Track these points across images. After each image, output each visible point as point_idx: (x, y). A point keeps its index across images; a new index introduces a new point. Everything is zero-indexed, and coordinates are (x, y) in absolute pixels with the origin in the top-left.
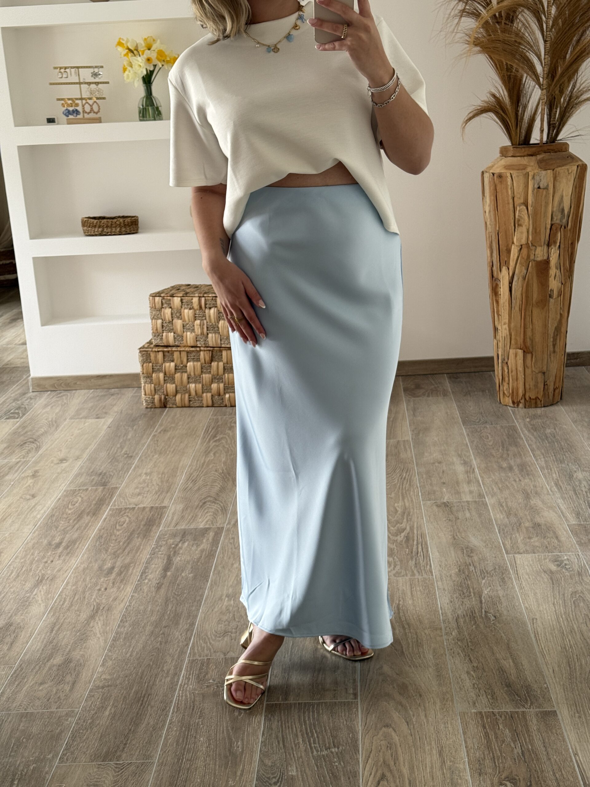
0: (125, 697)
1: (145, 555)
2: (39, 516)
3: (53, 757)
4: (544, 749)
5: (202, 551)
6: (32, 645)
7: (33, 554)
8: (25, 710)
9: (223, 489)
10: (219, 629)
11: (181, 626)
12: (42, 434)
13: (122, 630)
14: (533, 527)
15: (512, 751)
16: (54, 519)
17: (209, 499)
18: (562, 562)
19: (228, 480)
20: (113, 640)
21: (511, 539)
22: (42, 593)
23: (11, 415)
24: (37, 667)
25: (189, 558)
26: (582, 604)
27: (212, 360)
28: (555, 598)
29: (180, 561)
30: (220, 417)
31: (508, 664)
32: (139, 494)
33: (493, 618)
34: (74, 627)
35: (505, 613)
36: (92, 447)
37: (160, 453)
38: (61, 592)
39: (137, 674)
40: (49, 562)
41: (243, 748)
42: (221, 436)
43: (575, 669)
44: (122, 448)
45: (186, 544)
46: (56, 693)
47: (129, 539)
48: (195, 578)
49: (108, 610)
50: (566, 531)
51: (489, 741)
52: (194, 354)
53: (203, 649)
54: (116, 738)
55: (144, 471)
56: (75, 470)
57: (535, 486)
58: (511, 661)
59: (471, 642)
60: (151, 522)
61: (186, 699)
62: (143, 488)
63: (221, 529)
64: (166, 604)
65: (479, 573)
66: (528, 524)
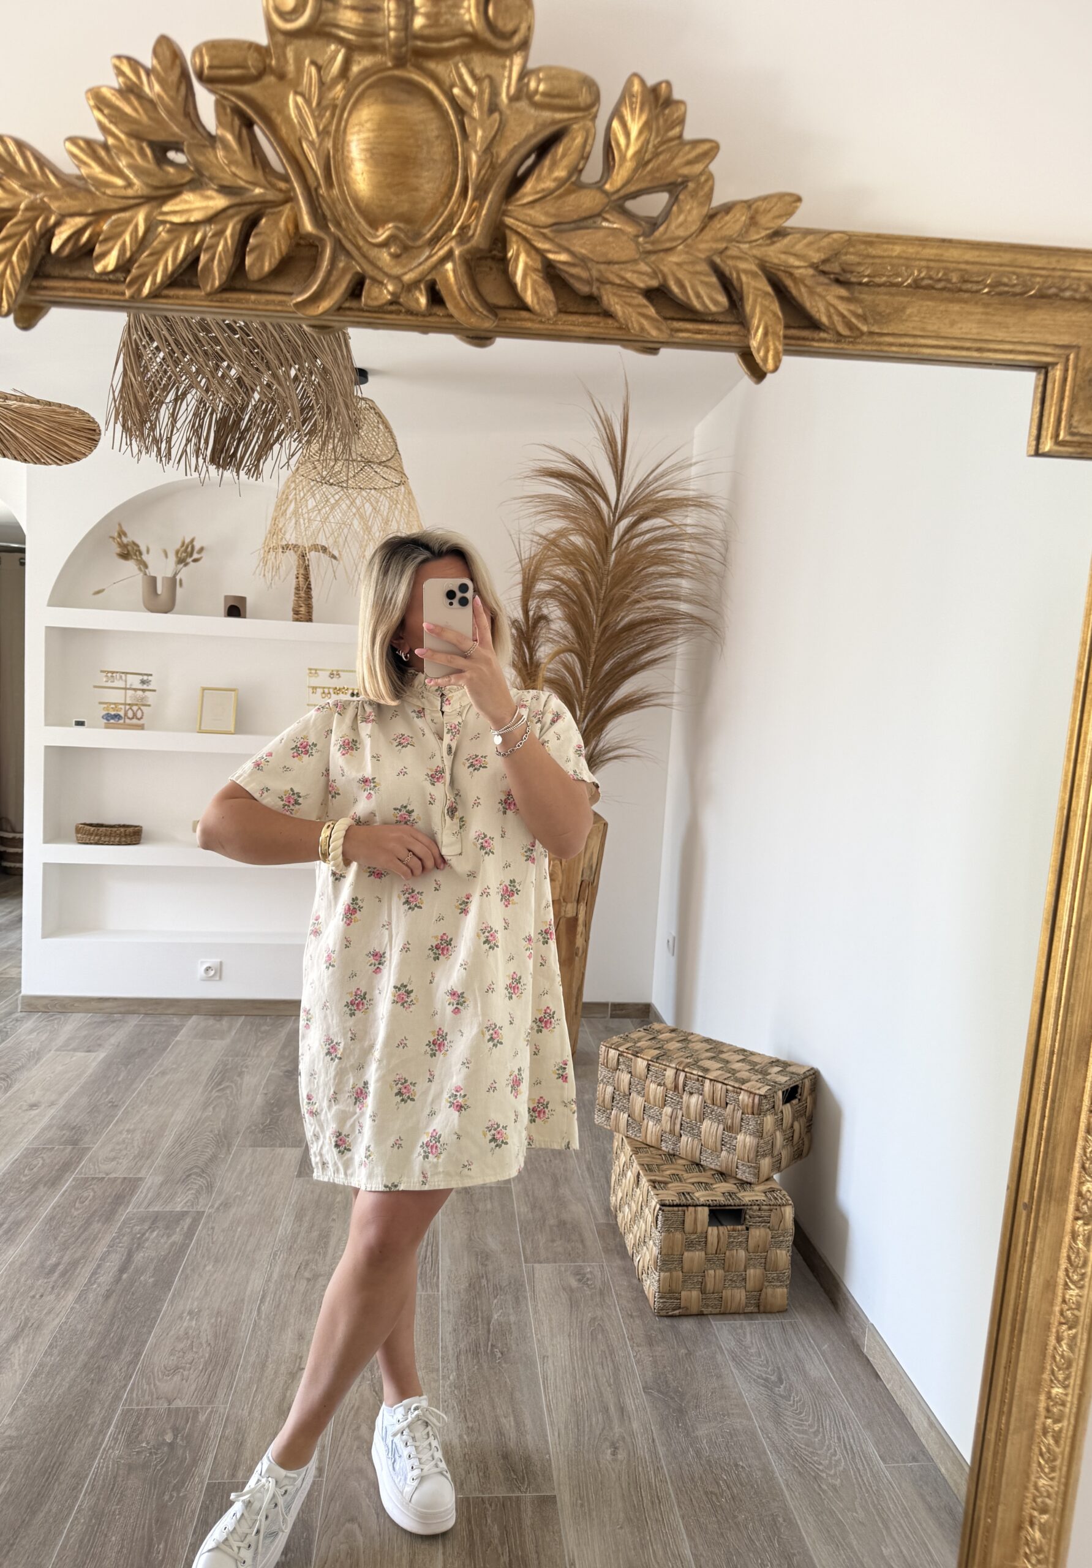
0: (28, 1467)
1: (101, 1249)
4: (534, 1555)
5: (172, 1244)
9: (213, 1158)
10: (170, 1363)
11: (123, 1357)
12: (18, 1069)
13: (48, 1360)
14: (557, 1226)
15: (498, 1559)
17: (196, 1170)
18: (584, 1274)
19: (222, 1146)
20: (33, 1375)
21: (532, 1241)
25: (154, 1254)
26: (600, 1336)
28: (571, 1327)
29: (143, 1257)
31: (508, 1424)
32: (114, 1159)
33: (499, 1355)
35: (514, 1347)
36: (74, 1090)
37: (152, 1103)
39: (52, 1430)
42: (227, 1085)
43: (584, 1431)
44: (108, 1093)
45: (155, 1233)
47: (88, 1223)
48: (155, 1284)
49: (37, 1328)
50: (593, 1233)
51: (472, 1544)
53: (144, 1392)
55: (126, 1128)
56: (45, 1121)
58: (512, 1419)
59: (470, 1390)
60: (119, 1202)
61: (107, 1472)
62: (121, 1150)
63: (200, 1214)
64: (112, 1324)
65: (491, 1289)
66: (552, 1221)
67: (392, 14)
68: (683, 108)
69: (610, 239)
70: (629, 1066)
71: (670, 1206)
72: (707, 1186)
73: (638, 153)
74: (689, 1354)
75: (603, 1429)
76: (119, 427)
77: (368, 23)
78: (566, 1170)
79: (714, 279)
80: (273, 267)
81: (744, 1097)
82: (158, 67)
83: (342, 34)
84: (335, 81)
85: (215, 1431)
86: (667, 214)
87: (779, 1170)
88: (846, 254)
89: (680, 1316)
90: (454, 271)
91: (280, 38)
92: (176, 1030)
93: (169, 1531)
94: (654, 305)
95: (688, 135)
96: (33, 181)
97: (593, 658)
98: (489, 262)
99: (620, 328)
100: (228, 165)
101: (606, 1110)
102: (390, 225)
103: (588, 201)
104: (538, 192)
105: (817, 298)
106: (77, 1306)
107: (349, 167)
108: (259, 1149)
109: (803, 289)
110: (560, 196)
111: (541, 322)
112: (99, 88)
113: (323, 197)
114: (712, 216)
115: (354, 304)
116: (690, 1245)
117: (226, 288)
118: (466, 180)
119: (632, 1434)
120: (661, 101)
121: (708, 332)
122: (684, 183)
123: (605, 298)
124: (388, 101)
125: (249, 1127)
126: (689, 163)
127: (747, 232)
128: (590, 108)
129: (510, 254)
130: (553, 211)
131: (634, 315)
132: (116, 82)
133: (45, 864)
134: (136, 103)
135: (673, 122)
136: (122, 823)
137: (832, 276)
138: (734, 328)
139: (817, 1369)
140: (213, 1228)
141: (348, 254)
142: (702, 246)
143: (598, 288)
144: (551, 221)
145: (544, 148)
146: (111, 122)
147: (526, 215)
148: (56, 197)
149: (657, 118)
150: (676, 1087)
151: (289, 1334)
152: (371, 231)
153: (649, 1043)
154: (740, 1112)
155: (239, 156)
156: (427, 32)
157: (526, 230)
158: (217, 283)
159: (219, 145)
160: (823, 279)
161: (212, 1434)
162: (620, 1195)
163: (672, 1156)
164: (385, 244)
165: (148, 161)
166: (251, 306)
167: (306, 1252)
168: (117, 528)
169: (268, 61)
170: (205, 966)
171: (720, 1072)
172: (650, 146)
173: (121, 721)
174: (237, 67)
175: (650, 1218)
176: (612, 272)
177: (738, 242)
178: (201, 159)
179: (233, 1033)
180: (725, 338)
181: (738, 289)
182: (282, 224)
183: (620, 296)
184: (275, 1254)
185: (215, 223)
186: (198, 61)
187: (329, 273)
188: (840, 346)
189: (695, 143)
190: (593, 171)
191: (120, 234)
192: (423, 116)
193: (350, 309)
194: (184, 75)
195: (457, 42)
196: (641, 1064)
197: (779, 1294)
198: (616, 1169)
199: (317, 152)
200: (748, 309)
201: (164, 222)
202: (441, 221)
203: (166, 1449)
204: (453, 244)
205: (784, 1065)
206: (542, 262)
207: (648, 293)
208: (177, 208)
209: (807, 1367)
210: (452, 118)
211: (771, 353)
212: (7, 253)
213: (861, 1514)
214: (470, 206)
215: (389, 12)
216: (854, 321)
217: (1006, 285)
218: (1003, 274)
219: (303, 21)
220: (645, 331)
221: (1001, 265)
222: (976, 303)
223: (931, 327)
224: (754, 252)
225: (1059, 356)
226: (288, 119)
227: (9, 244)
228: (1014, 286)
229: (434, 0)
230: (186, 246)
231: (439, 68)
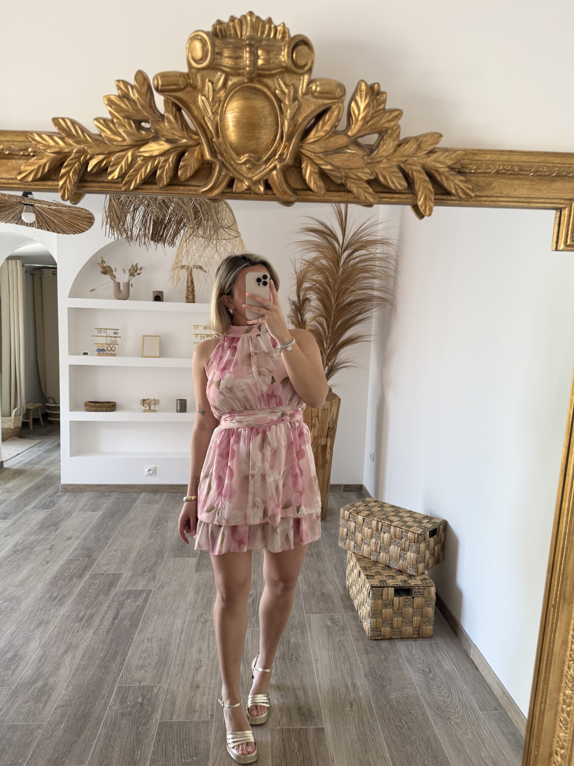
0: (75, 714)
1: (104, 608)
2: (48, 577)
3: (22, 762)
4: (315, 757)
5: (138, 606)
6: (26, 672)
7: (39, 604)
8: (13, 722)
9: (155, 563)
10: (139, 664)
11: (117, 661)
12: (61, 521)
13: (82, 662)
14: (321, 596)
15: (298, 758)
16: (57, 579)
17: (147, 569)
18: (335, 619)
19: (159, 557)
20: (75, 670)
21: (309, 603)
22: (40, 633)
23: (46, 506)
24: (26, 689)
25: (129, 611)
26: (343, 650)
28: (329, 645)
29: (124, 612)
31: (300, 693)
32: (108, 564)
33: (295, 659)
34: (54, 660)
35: (302, 655)
36: (87, 530)
37: (125, 537)
38: (51, 633)
39: (85, 697)
40: (48, 610)
41: (140, 757)
42: (160, 527)
43: (336, 696)
44: (104, 532)
45: (129, 601)
46: (34, 709)
47: (97, 597)
48: (131, 625)
49: (76, 647)
51: (285, 751)
53: (127, 678)
54: (64, 747)
55: (114, 549)
56: (75, 546)
58: (302, 690)
59: (281, 676)
60: (112, 584)
61: (112, 717)
62: (111, 560)
63: (150, 591)
64: (111, 644)
65: (290, 627)
66: (318, 593)
67: (248, 60)
68: (385, 95)
69: (351, 158)
70: (354, 519)
71: (375, 587)
72: (393, 577)
73: (364, 118)
74: (386, 658)
75: (345, 696)
76: (108, 226)
77: (236, 64)
78: (324, 568)
79: (400, 175)
80: (191, 174)
81: (410, 534)
82: (137, 85)
83: (224, 69)
84: (220, 89)
85: (162, 697)
86: (378, 145)
87: (428, 569)
88: (464, 159)
89: (381, 639)
90: (277, 175)
91: (194, 71)
92: (135, 500)
93: (142, 745)
94: (371, 187)
95: (387, 107)
96: (79, 139)
97: (332, 319)
98: (293, 168)
99: (355, 197)
100: (170, 130)
101: (344, 540)
102: (247, 155)
103: (341, 140)
104: (316, 137)
105: (450, 181)
106: (94, 636)
107: (227, 129)
108: (177, 558)
109: (443, 178)
110: (327, 139)
111: (317, 196)
112: (110, 95)
113: (214, 142)
114: (399, 145)
115: (229, 190)
116: (385, 606)
117: (170, 184)
118: (282, 132)
119: (359, 698)
120: (375, 93)
121: (397, 198)
122: (386, 131)
123: (348, 185)
124: (246, 99)
125: (171, 548)
126: (389, 121)
127: (416, 152)
128: (340, 98)
129: (303, 166)
130: (323, 146)
131: (362, 192)
132: (117, 92)
133: (71, 421)
134: (127, 103)
135: (381, 102)
136: (107, 401)
137: (457, 170)
138: (410, 196)
139: (448, 665)
140: (156, 598)
141: (227, 168)
142: (395, 159)
143: (345, 181)
144: (322, 150)
145: (319, 117)
146: (115, 111)
147: (311, 148)
148: (90, 147)
149: (373, 101)
150: (377, 529)
151: (194, 650)
152: (238, 158)
153: (364, 508)
154: (408, 542)
155: (175, 125)
156: (264, 67)
157: (311, 155)
158: (165, 183)
159: (166, 120)
160: (453, 173)
161: (160, 698)
162: (351, 581)
163: (376, 562)
164: (245, 163)
165: (133, 129)
166: (181, 192)
167: (201, 609)
168: (101, 259)
169: (189, 81)
170: (148, 469)
171: (398, 522)
172: (370, 114)
173: (105, 352)
174: (175, 85)
175: (366, 593)
176: (352, 173)
177: (412, 157)
178: (158, 127)
179: (162, 501)
180: (405, 200)
181: (412, 178)
182: (195, 154)
183: (355, 184)
184: (187, 611)
185: (164, 156)
186: (156, 82)
187: (218, 178)
188: (461, 202)
189: (392, 111)
190: (342, 126)
191: (119, 163)
192: (262, 105)
193: (227, 193)
194: (149, 88)
195: (278, 70)
196: (360, 518)
197: (429, 629)
198: (349, 568)
199: (212, 122)
200: (417, 187)
201: (140, 156)
202: (270, 152)
203: (139, 706)
204: (276, 162)
205: (430, 518)
206: (318, 169)
207: (369, 182)
208: (146, 150)
209: (443, 664)
210: (276, 104)
211: (428, 208)
212: (68, 173)
213: (470, 737)
214: (284, 145)
215: (246, 59)
216: (468, 191)
217: (541, 171)
218: (540, 167)
219: (205, 64)
220: (366, 198)
221: (539, 162)
222: (527, 180)
223: (506, 191)
224: (420, 161)
225: (567, 204)
226: (198, 107)
227: (68, 168)
228: (545, 172)
229: (268, 52)
230: (151, 166)
231: (269, 82)
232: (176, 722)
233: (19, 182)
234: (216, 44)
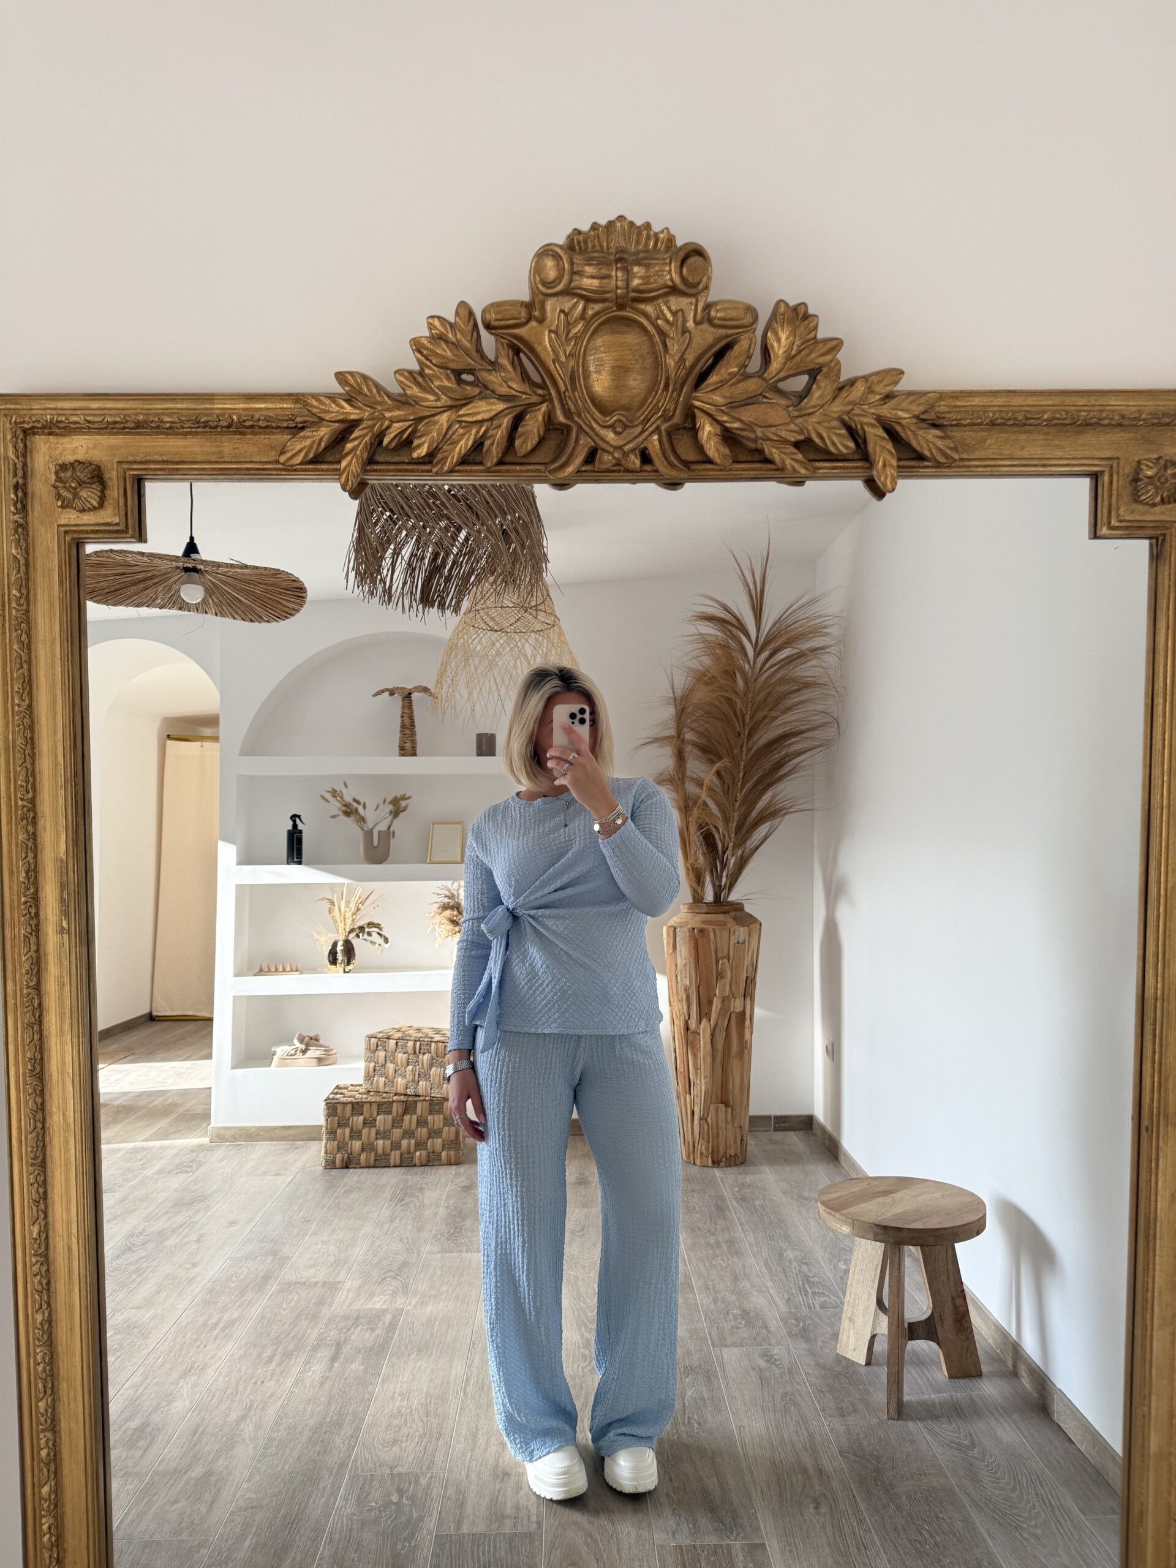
0: (270, 1523)
1: (311, 1341)
2: (197, 1290)
5: (377, 1337)
6: (169, 1453)
7: (184, 1336)
8: (151, 1537)
9: (404, 1264)
10: (388, 1436)
11: (343, 1432)
12: (214, 1192)
13: (276, 1435)
14: (741, 1315)
16: (214, 1293)
17: (390, 1274)
18: (771, 1357)
19: (413, 1252)
20: (264, 1448)
21: (717, 1328)
22: (189, 1386)
23: (183, 1167)
24: (172, 1481)
25: (361, 1346)
26: (792, 1409)
27: (405, 1113)
28: (764, 1401)
29: (351, 1348)
30: (410, 1177)
31: (712, 1484)
32: (313, 1266)
33: (696, 1426)
34: (221, 1430)
35: (710, 1419)
36: (268, 1207)
37: (341, 1218)
38: (212, 1384)
39: (287, 1493)
40: (202, 1346)
42: (410, 1199)
43: (786, 1490)
44: (300, 1210)
45: (359, 1329)
46: (190, 1515)
47: (295, 1323)
48: (366, 1371)
49: (262, 1409)
50: (777, 1320)
52: (385, 1106)
53: (367, 1462)
55: (321, 1239)
56: (244, 1236)
57: (744, 1267)
58: (715, 1479)
60: (322, 1302)
61: (342, 1526)
62: (318, 1259)
63: (399, 1312)
64: (330, 1404)
66: (736, 1312)
67: (619, 279)
68: (816, 319)
69: (769, 410)
73: (784, 352)
75: (804, 1487)
77: (602, 286)
79: (844, 431)
80: (533, 446)
82: (458, 322)
83: (584, 292)
84: (577, 322)
85: (436, 1491)
86: (807, 391)
88: (939, 406)
90: (660, 440)
91: (540, 298)
94: (801, 452)
95: (821, 336)
96: (373, 401)
98: (682, 431)
99: (777, 470)
100: (506, 382)
103: (753, 386)
104: (718, 383)
105: (920, 438)
106: (296, 1390)
107: (588, 377)
108: (447, 1254)
109: (909, 433)
110: (733, 384)
111: (720, 470)
112: (418, 337)
113: (570, 398)
114: (841, 389)
115: (588, 468)
117: (500, 463)
118: (668, 378)
119: (832, 1492)
120: (801, 316)
121: (841, 468)
122: (818, 370)
123: (766, 450)
124: (614, 333)
125: (436, 1236)
127: (867, 397)
128: (752, 326)
129: (698, 426)
130: (728, 394)
131: (788, 460)
132: (430, 332)
134: (444, 346)
135: (810, 329)
137: (929, 422)
138: (861, 463)
139: (1008, 1434)
140: (413, 1323)
141: (587, 434)
142: (835, 409)
143: (762, 444)
144: (728, 401)
145: (721, 353)
146: (427, 359)
147: (709, 398)
148: (389, 410)
149: (798, 328)
152: (602, 416)
155: (513, 375)
156: (641, 288)
157: (708, 409)
158: (495, 460)
159: (497, 367)
160: (923, 425)
161: (434, 1494)
164: (612, 425)
165: (451, 383)
169: (532, 311)
172: (795, 346)
174: (511, 317)
176: (771, 432)
177: (860, 405)
178: (487, 378)
181: (862, 436)
182: (540, 418)
183: (777, 448)
185: (495, 420)
186: (485, 317)
187: (574, 448)
188: (938, 471)
189: (826, 341)
191: (430, 432)
192: (638, 340)
193: (584, 471)
194: (476, 325)
195: (661, 291)
199: (566, 369)
200: (870, 449)
201: (460, 422)
202: (650, 407)
203: (393, 1507)
206: (721, 429)
207: (797, 445)
208: (470, 412)
209: (999, 1434)
210: (657, 339)
211: (889, 479)
212: (355, 449)
213: (1065, 1559)
214: (671, 397)
215: (617, 277)
216: (948, 452)
217: (1059, 419)
218: (1059, 411)
219: (559, 288)
220: (794, 470)
221: (1054, 406)
222: (1039, 433)
223: (1007, 452)
224: (873, 411)
225: (1104, 466)
226: (545, 347)
227: (356, 443)
228: (1065, 419)
229: (648, 267)
230: (476, 435)
231: (649, 308)
232: (469, 1535)
233: (281, 466)
234: (575, 260)
